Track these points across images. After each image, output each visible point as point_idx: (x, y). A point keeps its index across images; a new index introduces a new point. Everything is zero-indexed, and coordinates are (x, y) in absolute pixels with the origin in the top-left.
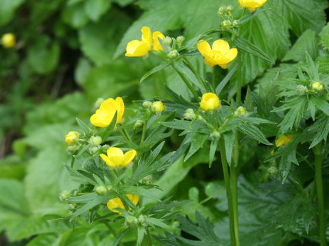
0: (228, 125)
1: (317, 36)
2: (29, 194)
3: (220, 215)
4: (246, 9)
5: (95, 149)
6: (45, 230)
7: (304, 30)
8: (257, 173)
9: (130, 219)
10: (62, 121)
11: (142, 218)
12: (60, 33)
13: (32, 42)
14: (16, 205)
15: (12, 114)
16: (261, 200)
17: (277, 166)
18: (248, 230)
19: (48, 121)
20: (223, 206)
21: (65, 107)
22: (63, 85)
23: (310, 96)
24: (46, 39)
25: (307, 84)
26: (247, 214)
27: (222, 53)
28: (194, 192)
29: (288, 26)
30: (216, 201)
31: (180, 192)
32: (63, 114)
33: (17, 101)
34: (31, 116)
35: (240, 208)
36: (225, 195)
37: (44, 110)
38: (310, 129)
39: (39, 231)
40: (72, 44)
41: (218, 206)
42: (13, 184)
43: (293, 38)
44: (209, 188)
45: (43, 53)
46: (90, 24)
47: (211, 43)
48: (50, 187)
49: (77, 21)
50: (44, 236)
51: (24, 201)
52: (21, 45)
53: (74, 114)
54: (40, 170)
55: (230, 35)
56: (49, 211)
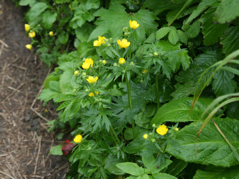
0: (128, 68)
1: (155, 34)
2: (61, 86)
3: (124, 93)
4: (132, 29)
5: (84, 77)
6: (67, 99)
7: (150, 34)
8: (136, 79)
9: (97, 100)
10: (70, 60)
11: (100, 99)
12: (68, 30)
13: (59, 33)
14: (57, 90)
15: (53, 57)
16: (137, 88)
17: (143, 80)
18: (133, 98)
19: (66, 60)
20: (125, 90)
21: (71, 56)
22: (70, 47)
23: (154, 57)
24: (64, 32)
25: (153, 53)
26: (133, 93)
27: (125, 43)
28: (115, 86)
29: (145, 33)
30: (123, 88)
31: (110, 86)
32: (71, 58)
33: (55, 53)
34: (59, 58)
35: (131, 91)
36: (126, 86)
37: (64, 56)
38: (154, 68)
39: (65, 100)
40: (73, 34)
41: (124, 90)
42: (55, 82)
43: (147, 37)
44: (120, 84)
45: (63, 37)
46: (79, 28)
47: (121, 40)
48: (68, 84)
49: (74, 27)
50: (67, 101)
51: (59, 88)
52: (55, 34)
53: (74, 58)
54: (64, 78)
55: (127, 37)
56: (68, 93)
